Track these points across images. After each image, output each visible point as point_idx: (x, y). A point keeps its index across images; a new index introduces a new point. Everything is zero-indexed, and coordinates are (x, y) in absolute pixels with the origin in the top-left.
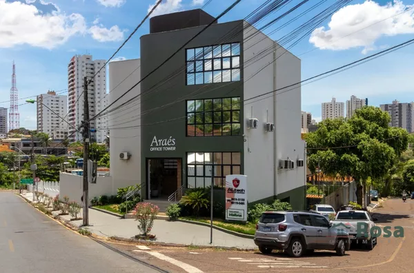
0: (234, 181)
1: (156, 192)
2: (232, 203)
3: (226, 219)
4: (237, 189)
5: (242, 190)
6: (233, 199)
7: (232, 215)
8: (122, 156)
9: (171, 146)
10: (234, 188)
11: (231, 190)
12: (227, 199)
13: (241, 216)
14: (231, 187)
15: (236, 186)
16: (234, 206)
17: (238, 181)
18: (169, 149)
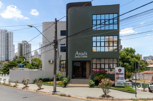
0: (119, 70)
1: (74, 76)
2: (118, 79)
3: (115, 86)
4: (120, 73)
5: (123, 74)
6: (118, 77)
7: (118, 84)
8: (50, 61)
9: (85, 56)
10: (119, 73)
11: (117, 74)
12: (115, 77)
13: (122, 84)
14: (117, 72)
15: (120, 72)
16: (119, 80)
17: (121, 70)
18: (84, 57)
